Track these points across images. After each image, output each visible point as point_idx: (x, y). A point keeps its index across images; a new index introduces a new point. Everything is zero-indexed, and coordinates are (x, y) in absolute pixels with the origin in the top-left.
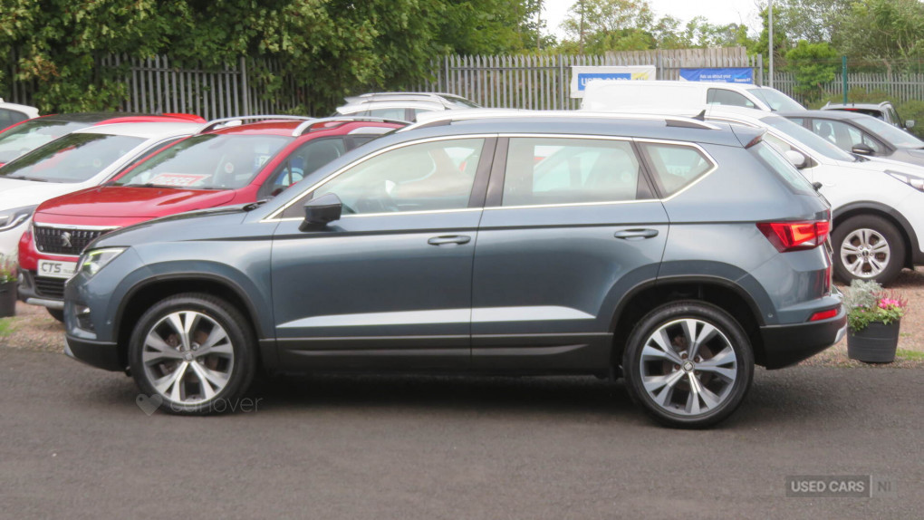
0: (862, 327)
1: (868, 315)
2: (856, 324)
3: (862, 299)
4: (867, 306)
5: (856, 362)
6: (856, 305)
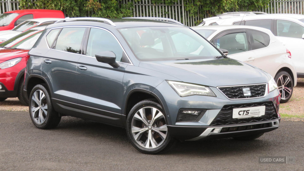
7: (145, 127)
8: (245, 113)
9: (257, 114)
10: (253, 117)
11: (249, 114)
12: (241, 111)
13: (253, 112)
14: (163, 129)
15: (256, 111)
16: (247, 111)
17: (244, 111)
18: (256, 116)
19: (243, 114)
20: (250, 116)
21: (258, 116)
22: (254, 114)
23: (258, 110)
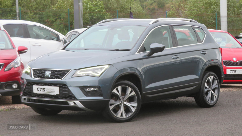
8: (42, 90)
9: (52, 92)
10: (49, 94)
11: (45, 91)
12: (39, 88)
13: (48, 90)
15: (51, 90)
16: (44, 89)
17: (41, 88)
18: (52, 94)
19: (41, 91)
20: (46, 93)
21: (53, 94)
22: (49, 92)
23: (53, 89)
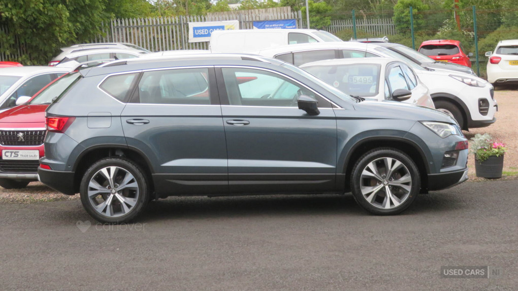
0: (485, 159)
1: (488, 152)
2: (482, 157)
3: (482, 144)
4: (486, 147)
5: (482, 179)
6: (479, 148)
7: (378, 184)
14: (404, 180)
